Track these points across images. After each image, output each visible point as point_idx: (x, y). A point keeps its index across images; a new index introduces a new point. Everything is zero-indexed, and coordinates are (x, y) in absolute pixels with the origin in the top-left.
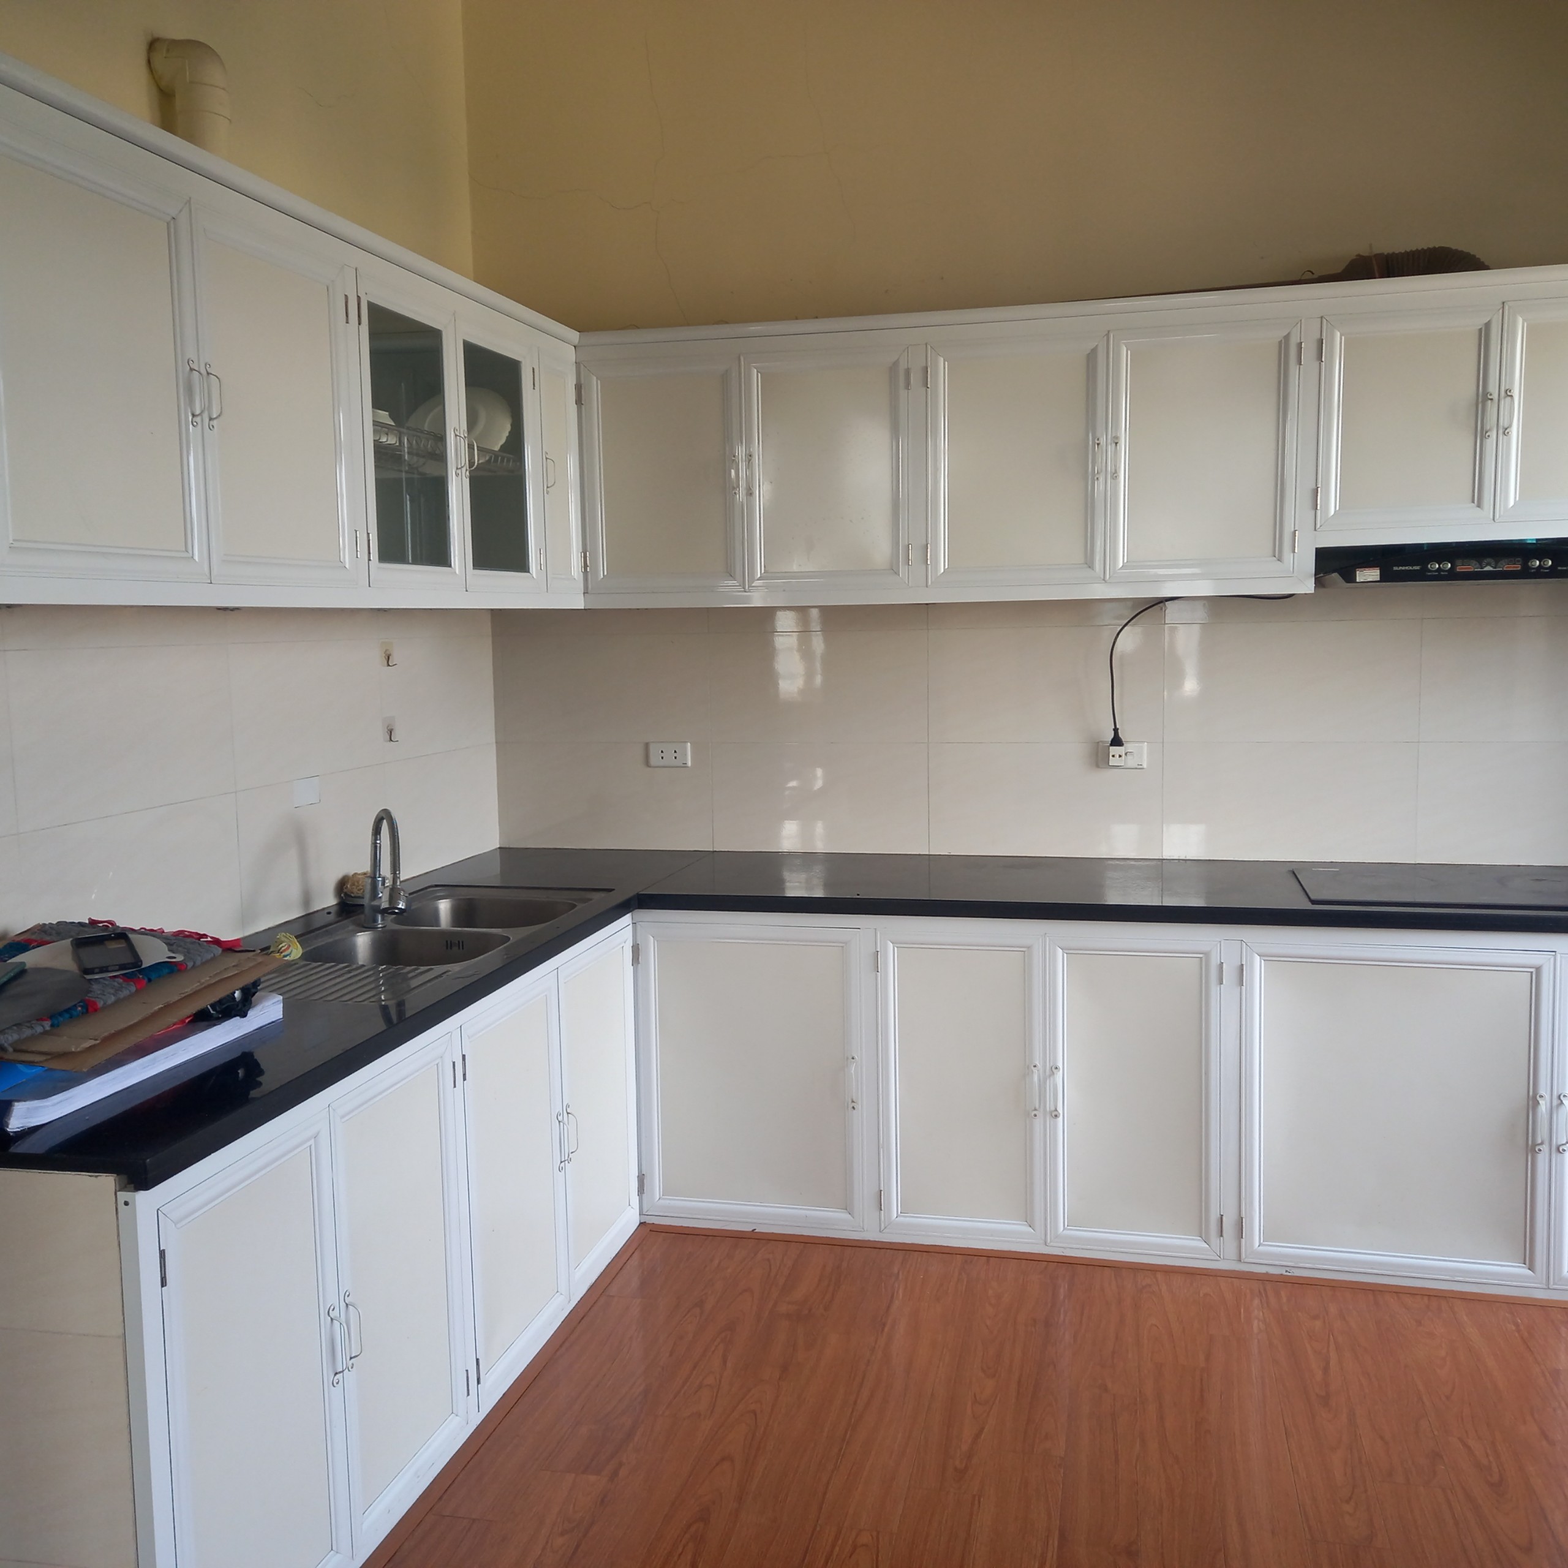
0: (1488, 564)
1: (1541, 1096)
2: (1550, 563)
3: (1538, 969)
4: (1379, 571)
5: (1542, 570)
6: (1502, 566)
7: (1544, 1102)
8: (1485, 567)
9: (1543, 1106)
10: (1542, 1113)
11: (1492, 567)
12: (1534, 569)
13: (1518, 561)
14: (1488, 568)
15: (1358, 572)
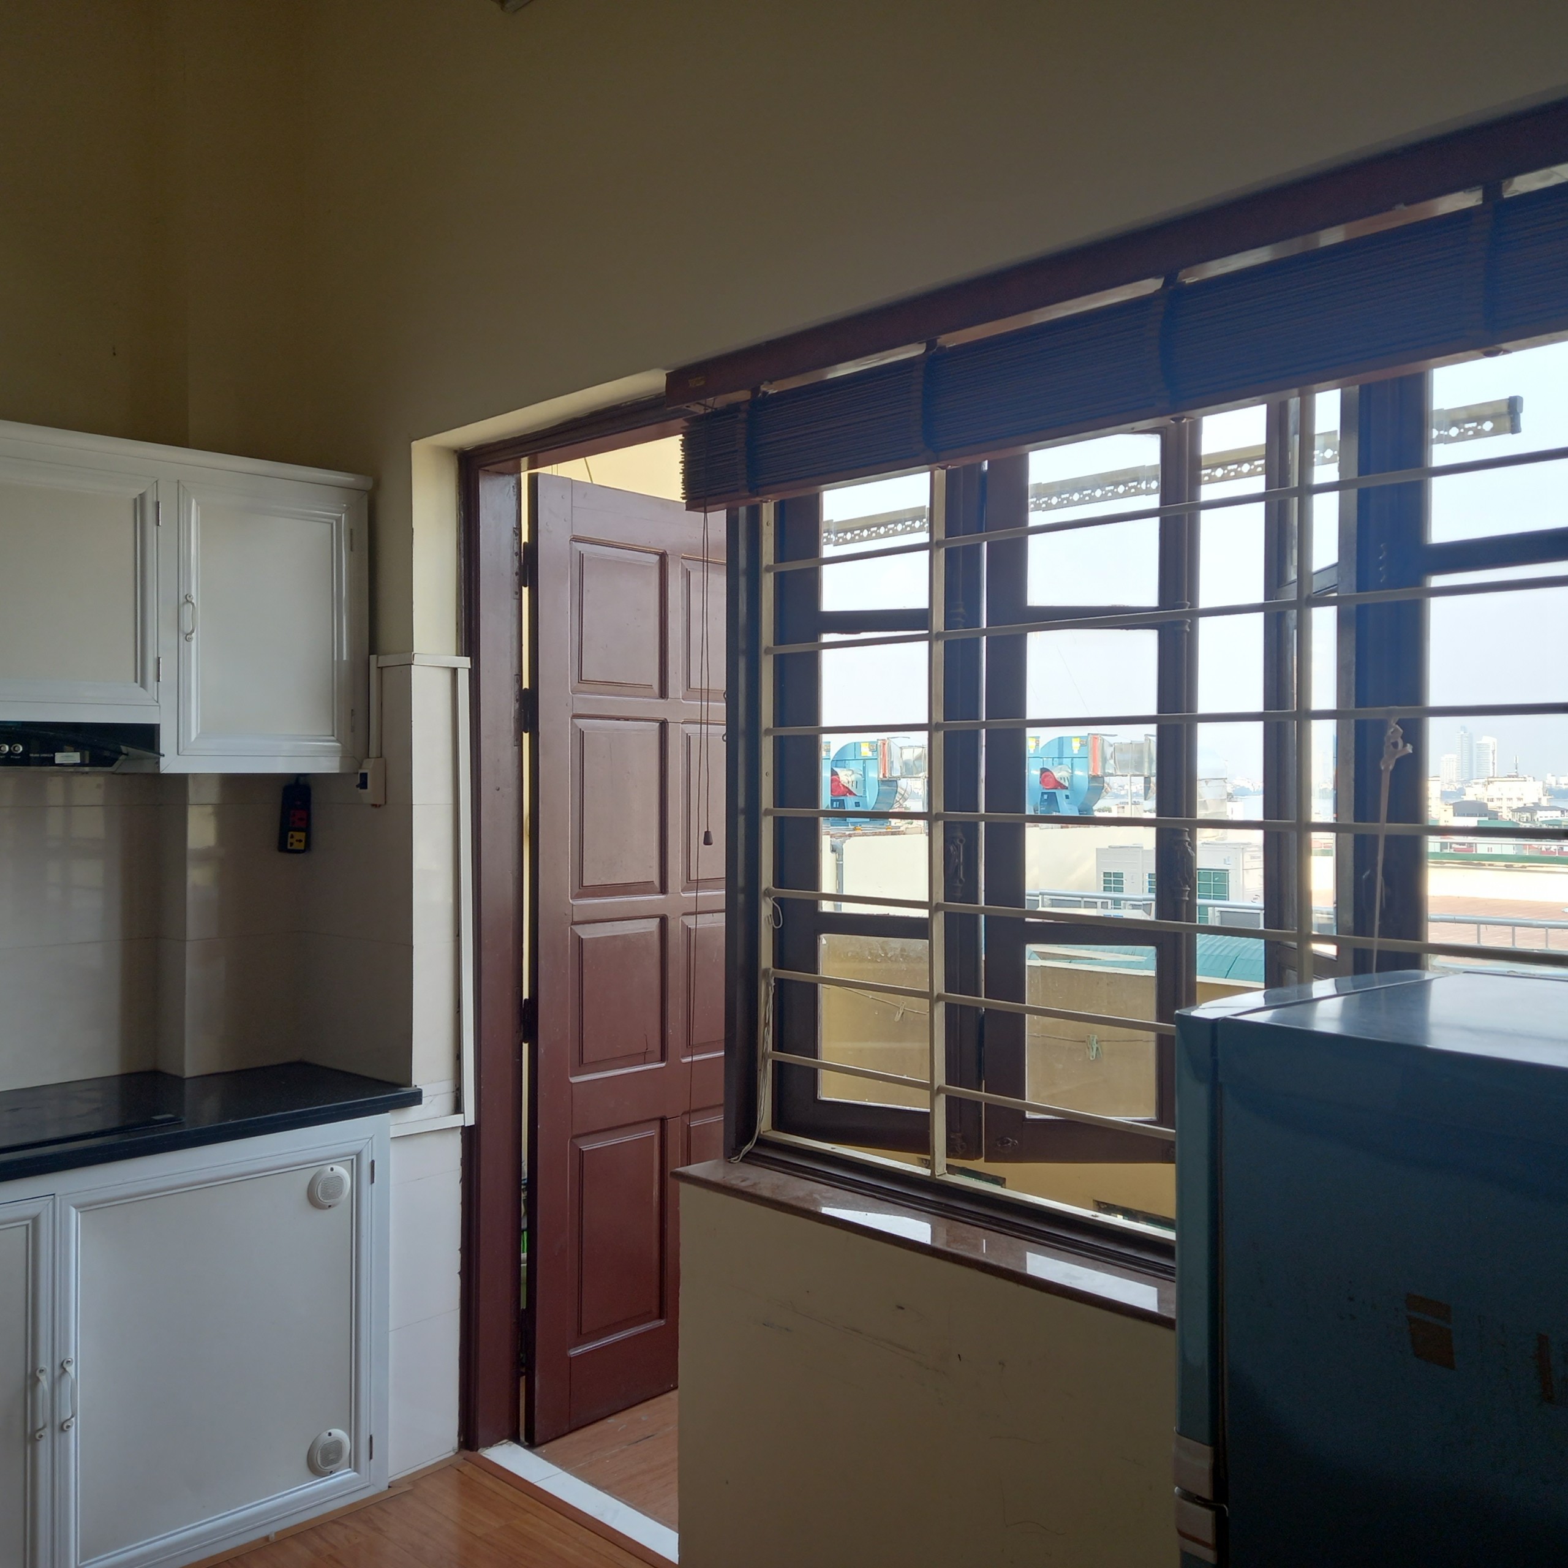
1: (42, 1371)
3: (35, 1220)
7: (44, 1377)
9: (45, 1382)
10: (44, 1391)
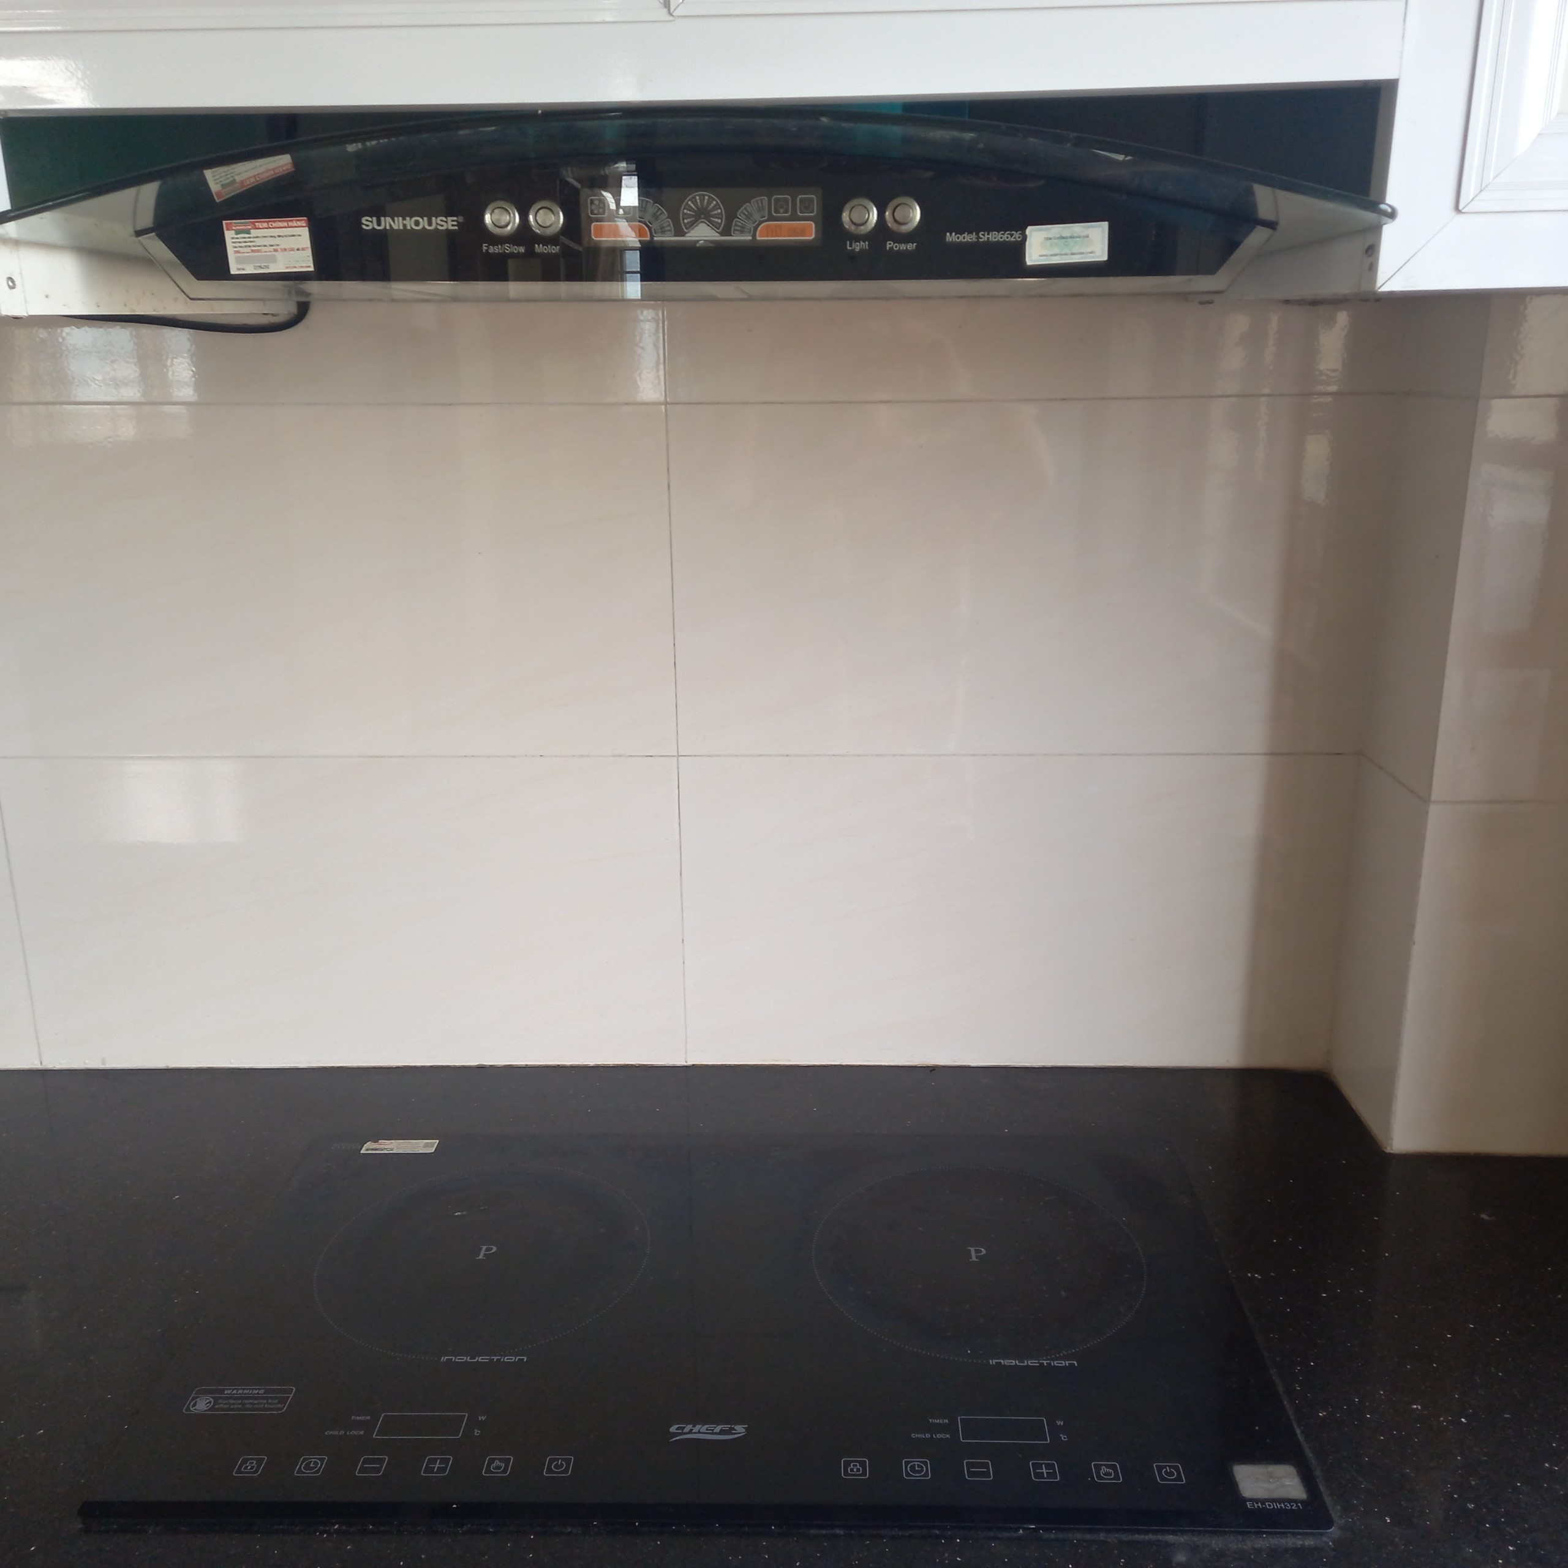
0: (702, 215)
2: (917, 214)
4: (305, 232)
5: (889, 245)
6: (750, 225)
8: (691, 225)
11: (714, 226)
12: (858, 238)
13: (806, 206)
14: (702, 234)
15: (229, 235)
